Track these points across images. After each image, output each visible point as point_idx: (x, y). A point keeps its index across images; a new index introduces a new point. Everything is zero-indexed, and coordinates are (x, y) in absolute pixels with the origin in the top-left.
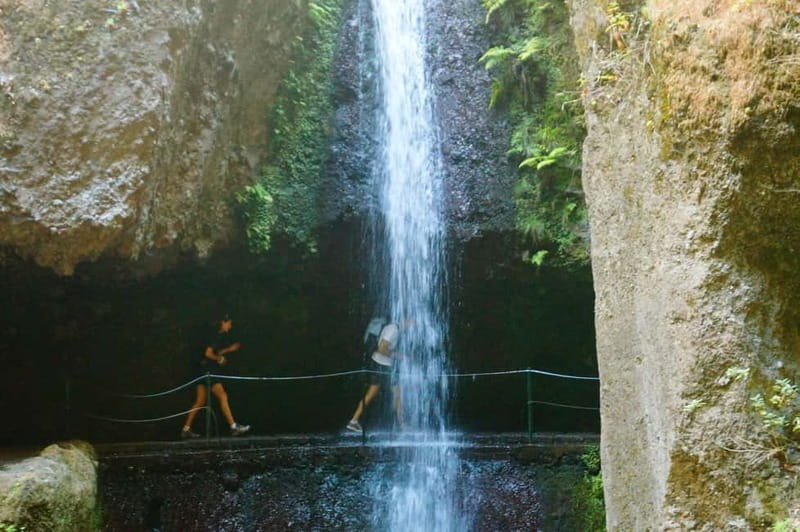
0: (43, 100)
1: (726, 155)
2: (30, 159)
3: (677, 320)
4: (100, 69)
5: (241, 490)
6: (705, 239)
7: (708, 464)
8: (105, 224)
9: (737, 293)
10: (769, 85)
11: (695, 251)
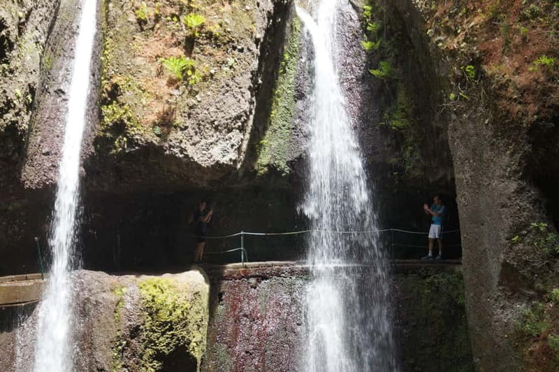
0: (198, 105)
1: (526, 136)
2: (192, 132)
3: (503, 207)
4: (223, 90)
5: (258, 288)
6: (516, 172)
7: (518, 268)
8: (225, 163)
9: (530, 194)
10: (544, 106)
11: (511, 177)
